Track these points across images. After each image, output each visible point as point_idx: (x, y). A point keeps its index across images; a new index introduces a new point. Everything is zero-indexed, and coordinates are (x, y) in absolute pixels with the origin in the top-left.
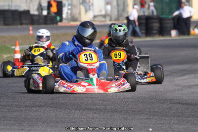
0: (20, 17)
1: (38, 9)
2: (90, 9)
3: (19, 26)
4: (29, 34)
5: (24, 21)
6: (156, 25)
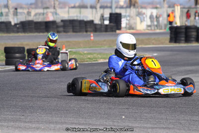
0: (86, 25)
1: (101, 20)
2: (144, 20)
3: (85, 33)
4: (91, 39)
5: (89, 29)
6: (194, 34)
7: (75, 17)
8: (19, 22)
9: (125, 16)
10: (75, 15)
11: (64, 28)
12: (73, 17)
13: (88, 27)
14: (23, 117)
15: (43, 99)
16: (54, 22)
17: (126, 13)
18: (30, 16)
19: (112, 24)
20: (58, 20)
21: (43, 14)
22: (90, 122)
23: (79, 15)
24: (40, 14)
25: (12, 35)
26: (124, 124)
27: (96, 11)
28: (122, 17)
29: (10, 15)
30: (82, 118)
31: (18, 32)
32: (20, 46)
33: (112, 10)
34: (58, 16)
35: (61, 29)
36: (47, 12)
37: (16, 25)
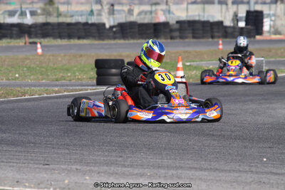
3: (210, 40)
4: (219, 49)
5: (216, 34)
7: (196, 16)
8: (116, 23)
9: (269, 15)
10: (197, 13)
11: (180, 33)
12: (193, 16)
13: (215, 30)
14: (120, 159)
15: (150, 133)
16: (166, 24)
17: (270, 10)
18: (132, 15)
19: (249, 27)
20: (172, 21)
21: (151, 12)
22: (217, 166)
23: (201, 14)
24: (146, 13)
25: (106, 42)
26: (266, 169)
27: (227, 9)
28: (265, 16)
29: (103, 14)
30: (205, 161)
31: (115, 38)
32: (118, 58)
33: (250, 7)
34: (171, 15)
35: (176, 34)
36: (156, 10)
37: (111, 27)
